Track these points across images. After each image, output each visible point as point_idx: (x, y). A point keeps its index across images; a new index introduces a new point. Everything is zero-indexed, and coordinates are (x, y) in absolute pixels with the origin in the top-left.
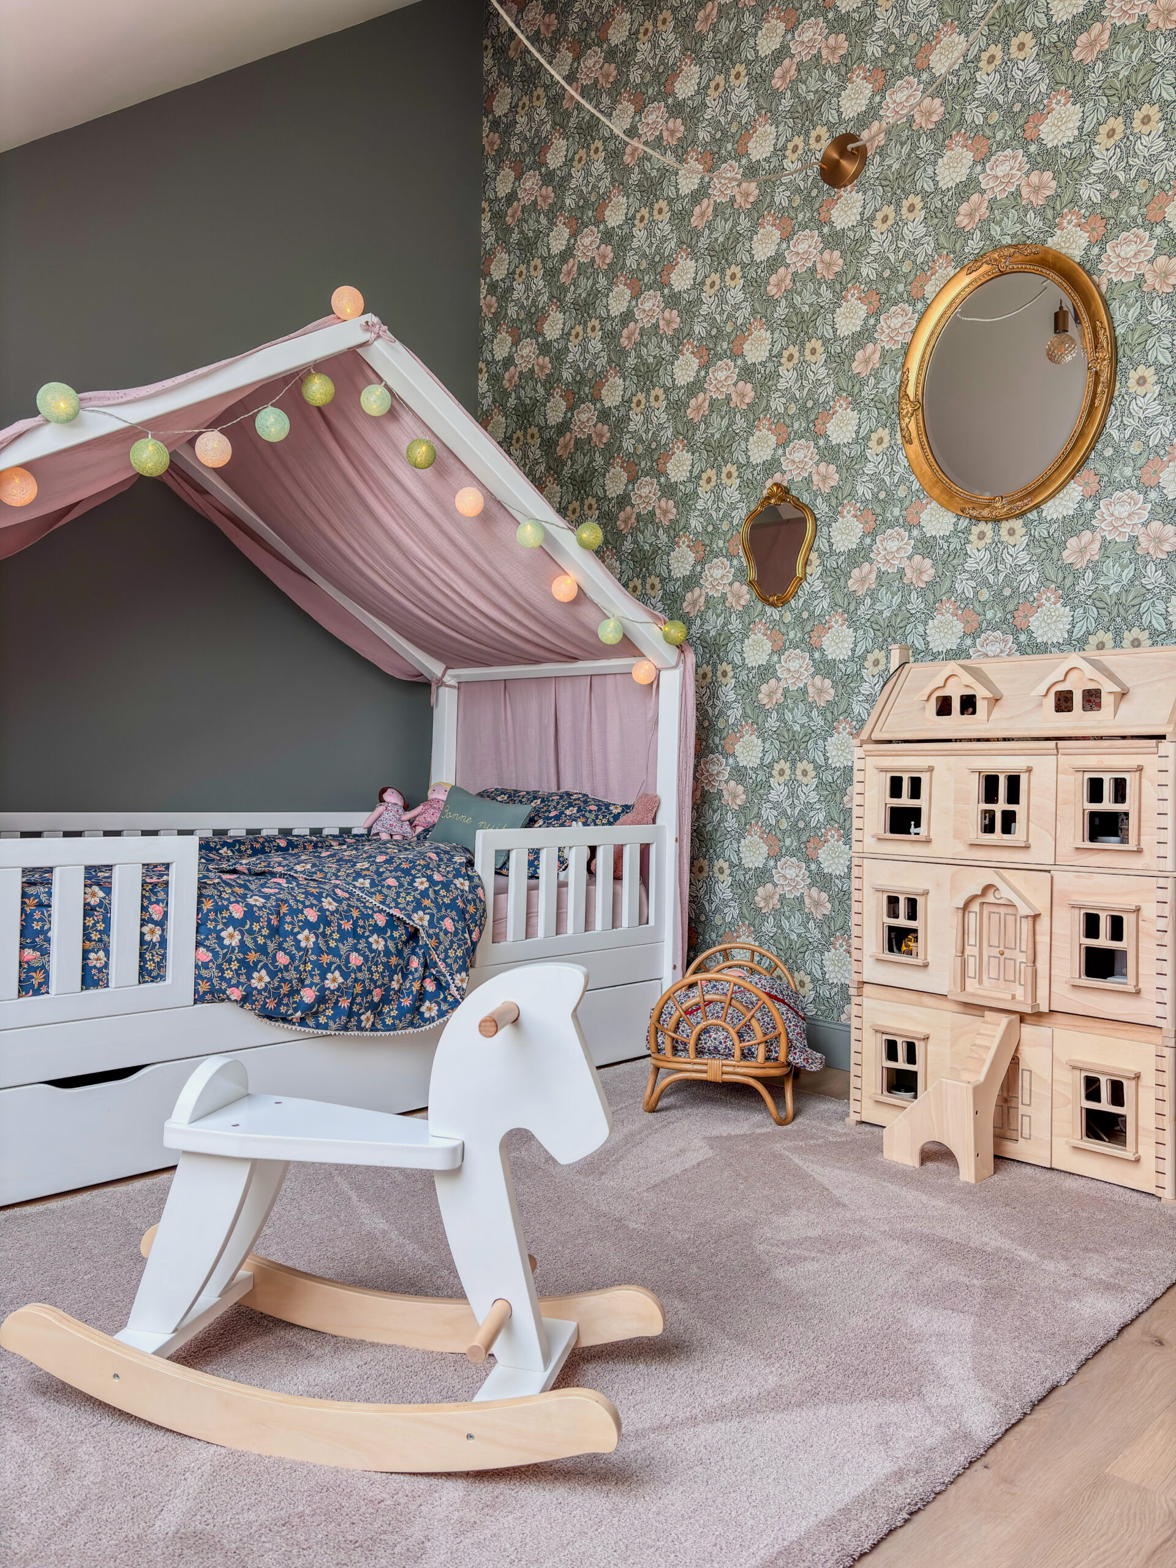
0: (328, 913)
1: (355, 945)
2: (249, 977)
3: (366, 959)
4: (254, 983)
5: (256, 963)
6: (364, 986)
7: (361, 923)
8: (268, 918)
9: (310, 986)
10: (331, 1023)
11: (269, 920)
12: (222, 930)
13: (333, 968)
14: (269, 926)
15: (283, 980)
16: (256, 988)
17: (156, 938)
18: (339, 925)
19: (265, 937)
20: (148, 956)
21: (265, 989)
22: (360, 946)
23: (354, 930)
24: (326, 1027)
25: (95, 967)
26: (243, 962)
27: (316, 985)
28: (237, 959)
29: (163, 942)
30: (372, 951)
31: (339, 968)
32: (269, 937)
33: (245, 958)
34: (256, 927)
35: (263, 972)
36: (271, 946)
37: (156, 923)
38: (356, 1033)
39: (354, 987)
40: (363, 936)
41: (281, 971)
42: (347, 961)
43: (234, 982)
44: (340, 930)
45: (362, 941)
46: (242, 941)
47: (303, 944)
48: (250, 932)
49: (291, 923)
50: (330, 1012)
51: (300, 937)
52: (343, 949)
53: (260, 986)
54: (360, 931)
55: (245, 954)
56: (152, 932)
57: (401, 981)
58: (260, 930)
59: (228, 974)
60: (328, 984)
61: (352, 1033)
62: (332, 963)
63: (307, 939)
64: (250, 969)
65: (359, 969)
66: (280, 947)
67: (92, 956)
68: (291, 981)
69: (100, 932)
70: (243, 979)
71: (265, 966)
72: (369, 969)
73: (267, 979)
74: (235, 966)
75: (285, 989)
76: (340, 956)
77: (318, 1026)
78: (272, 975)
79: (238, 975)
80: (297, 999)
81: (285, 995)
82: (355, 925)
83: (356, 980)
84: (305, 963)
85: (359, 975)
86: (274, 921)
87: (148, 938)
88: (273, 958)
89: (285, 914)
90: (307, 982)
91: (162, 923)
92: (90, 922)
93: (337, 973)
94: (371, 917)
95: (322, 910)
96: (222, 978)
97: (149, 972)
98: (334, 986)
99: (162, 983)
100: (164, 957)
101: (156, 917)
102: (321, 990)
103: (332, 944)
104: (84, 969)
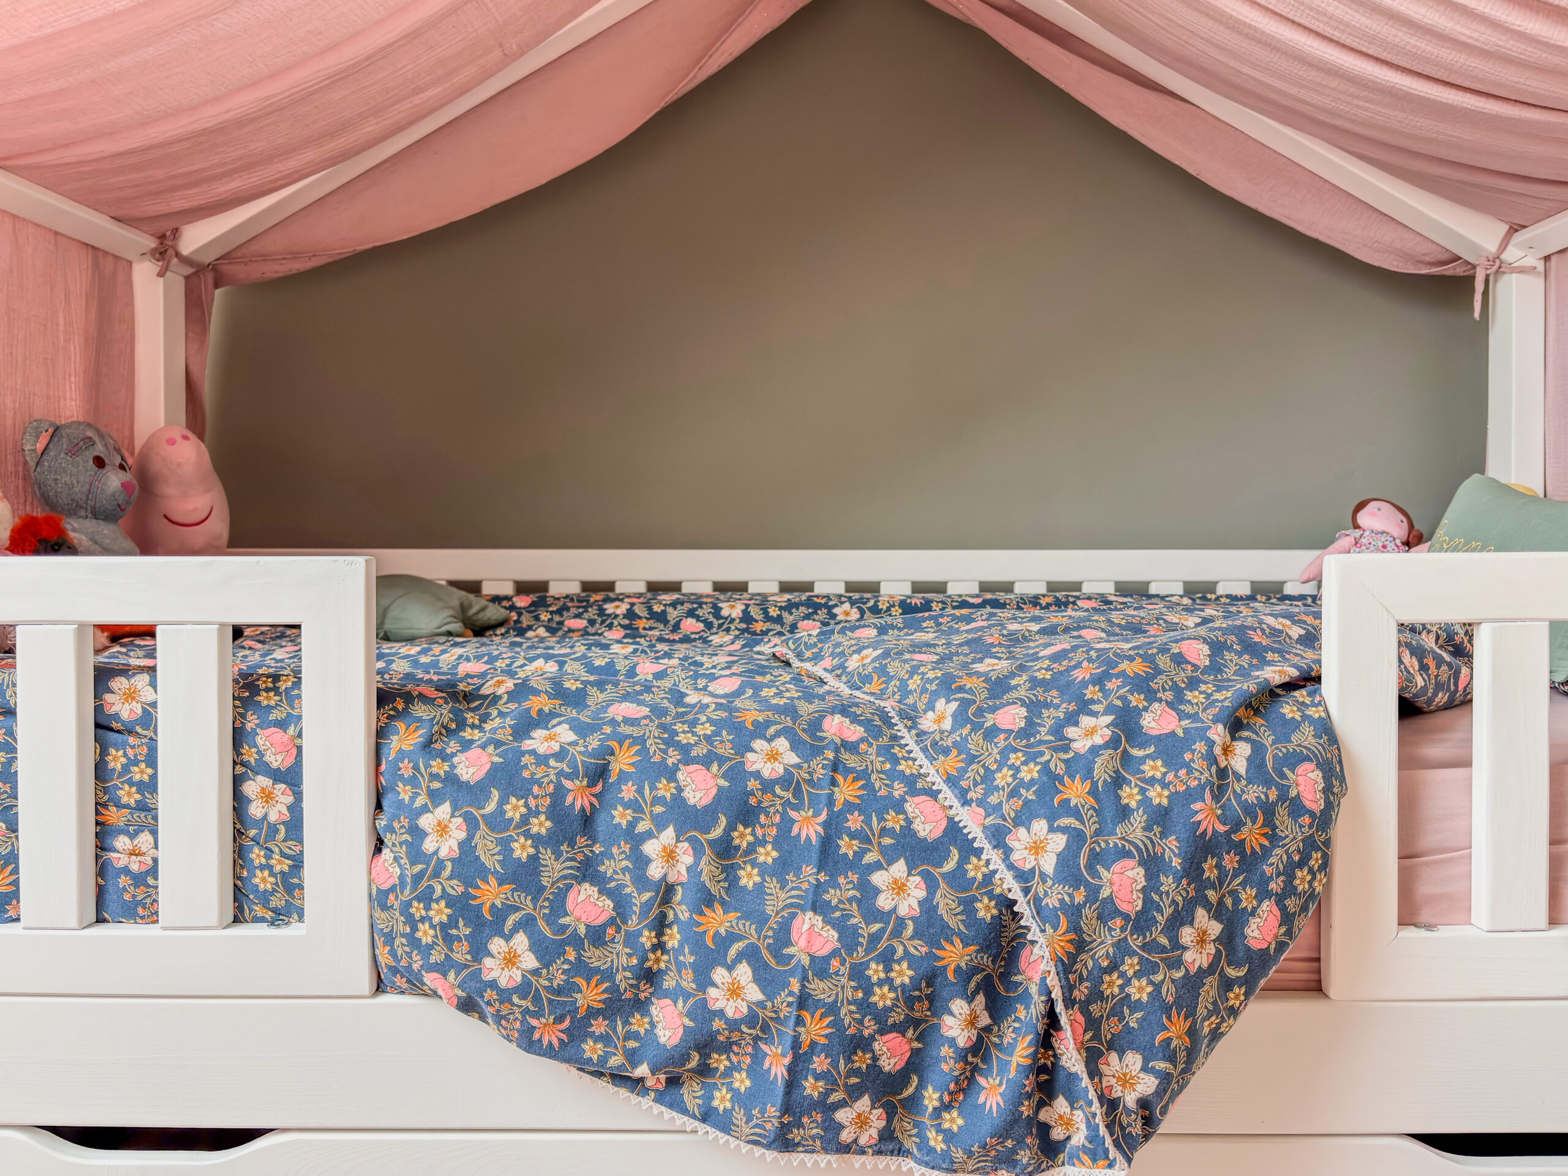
0: (752, 784)
1: (819, 888)
2: (479, 951)
3: (848, 938)
4: (492, 969)
5: (500, 914)
6: (837, 1024)
7: (854, 822)
8: (559, 787)
9: (674, 995)
10: (739, 1116)
11: (559, 794)
12: (424, 810)
13: (733, 952)
14: (557, 810)
15: (581, 967)
16: (493, 984)
17: (277, 812)
18: (786, 824)
19: (537, 840)
20: (257, 855)
21: (524, 989)
22: (832, 896)
23: (827, 844)
24: (725, 1124)
25: (126, 871)
26: (462, 906)
27: (687, 996)
28: (445, 895)
29: (295, 825)
30: (872, 914)
31: (751, 955)
32: (554, 840)
33: (466, 895)
34: (515, 809)
35: (521, 941)
36: (554, 868)
37: (277, 776)
38: (823, 1159)
39: (800, 1022)
40: (854, 863)
41: (576, 941)
42: (783, 935)
43: (436, 957)
44: (784, 838)
45: (847, 882)
46: (466, 846)
47: (655, 871)
48: (497, 822)
49: (634, 806)
50: (742, 1082)
51: (651, 848)
52: (777, 899)
53: (509, 978)
54: (847, 846)
55: (468, 883)
56: (267, 797)
57: (985, 1020)
58: (525, 820)
59: (426, 934)
60: (717, 998)
61: (809, 1159)
62: (732, 937)
63: (670, 856)
64: (484, 927)
65: (820, 967)
66: (587, 871)
67: (122, 842)
68: (608, 975)
69: (141, 787)
70: (461, 953)
71: (527, 924)
72: (858, 973)
73: (530, 961)
74: (440, 912)
75: (589, 996)
76: (762, 920)
77: (707, 1116)
78: (546, 952)
79: (449, 940)
80: (638, 1023)
81: (592, 1013)
82: (833, 829)
83: (803, 1001)
84: (661, 925)
85: (820, 989)
86: (578, 798)
87: (255, 810)
88: (558, 906)
89: (623, 777)
90: (669, 983)
91: (291, 777)
92: (116, 760)
93: (744, 972)
94: (899, 806)
95: (737, 773)
96: (414, 942)
97: (265, 898)
98: (735, 1009)
99: (294, 930)
100: (297, 863)
101: (275, 760)
102: (702, 1013)
103: (748, 878)
104: (102, 870)
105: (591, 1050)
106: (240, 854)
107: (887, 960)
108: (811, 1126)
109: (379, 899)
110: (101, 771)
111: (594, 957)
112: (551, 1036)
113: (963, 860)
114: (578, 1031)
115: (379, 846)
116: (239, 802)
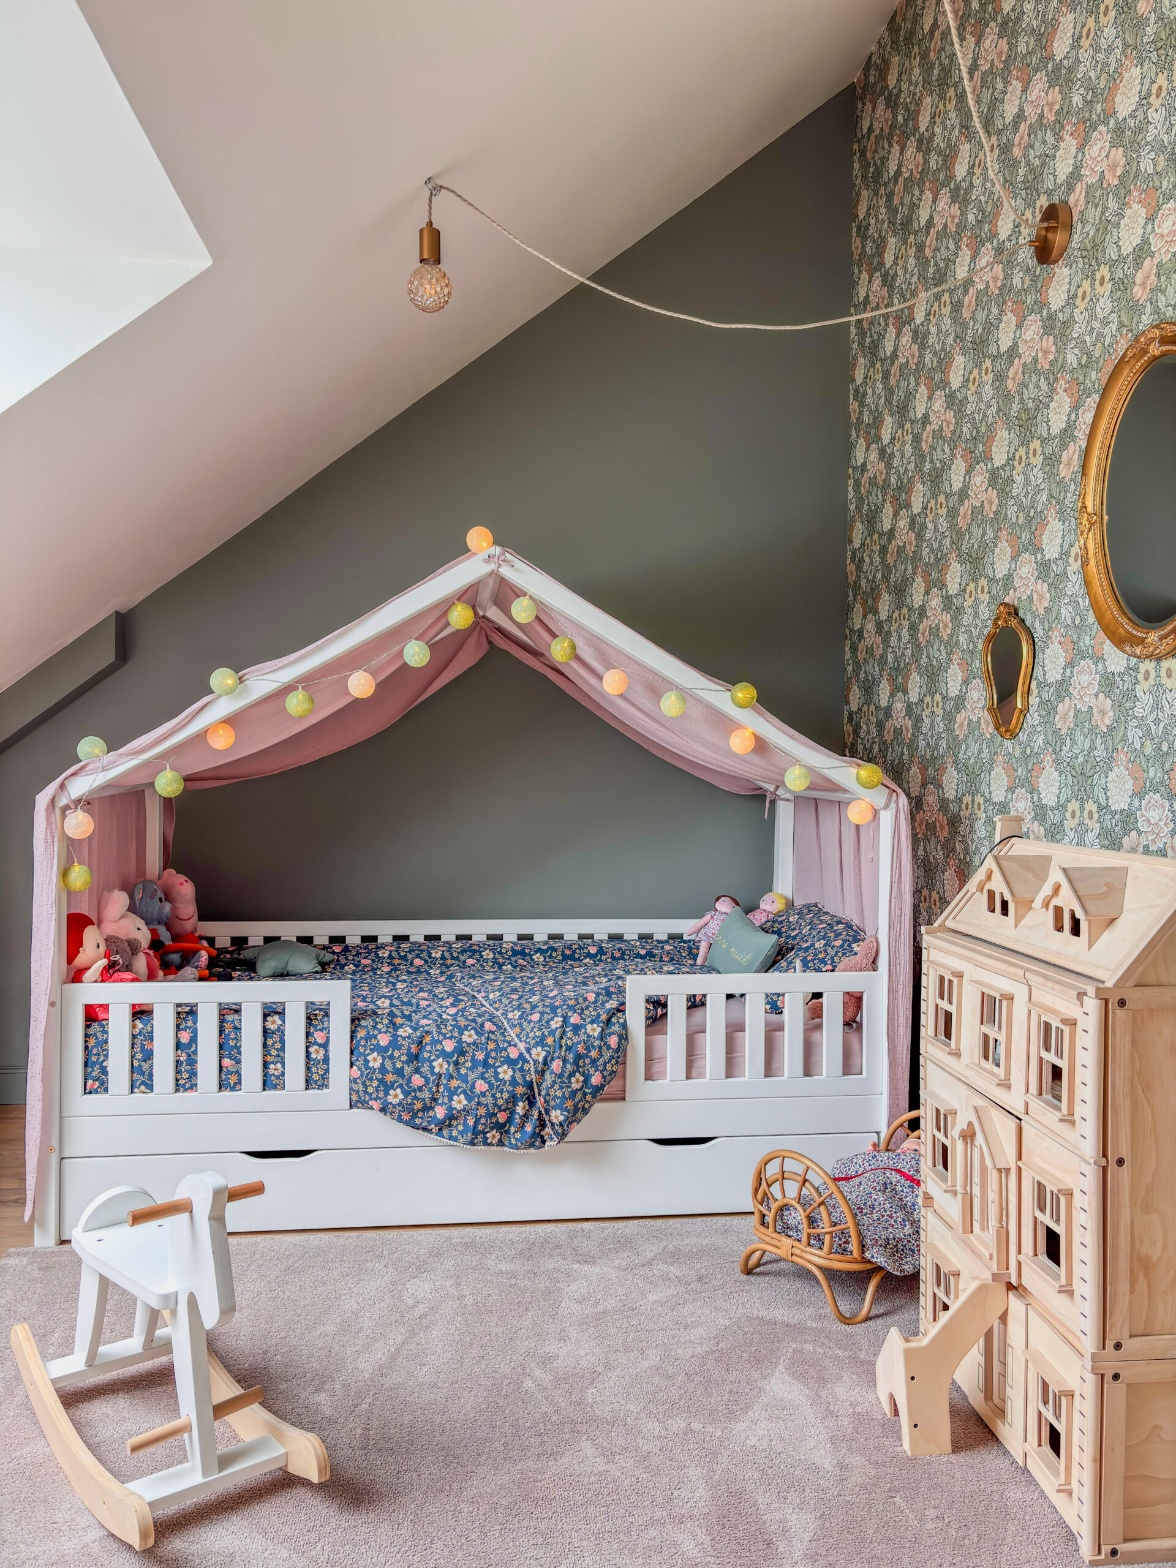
0: (464, 1045)
1: (483, 1073)
2: (387, 1094)
3: (491, 1086)
4: (390, 1099)
5: (393, 1083)
6: (488, 1109)
7: (493, 1054)
8: (409, 1047)
9: (442, 1105)
10: (460, 1137)
11: (409, 1049)
12: (369, 1054)
13: (459, 1091)
14: (409, 1054)
15: (416, 1098)
16: (391, 1103)
17: (320, 1056)
18: (474, 1055)
19: (403, 1062)
20: (314, 1069)
21: (400, 1104)
22: (487, 1075)
23: (485, 1061)
24: (456, 1139)
25: (273, 1075)
26: (381, 1081)
27: (446, 1104)
28: (376, 1078)
29: (326, 1060)
30: (497, 1079)
31: (464, 1092)
32: (408, 1062)
33: (383, 1078)
34: (396, 1054)
35: (399, 1091)
36: (408, 1070)
37: (320, 1046)
38: (483, 1148)
39: (477, 1109)
40: (493, 1066)
41: (415, 1091)
42: (473, 1086)
43: (374, 1096)
44: (473, 1060)
45: (491, 1072)
46: (382, 1065)
47: (437, 1070)
48: (392, 1057)
49: (430, 1052)
50: (461, 1128)
51: (435, 1064)
52: (471, 1076)
53: (395, 1101)
54: (491, 1061)
55: (383, 1075)
56: (317, 1052)
57: (527, 1108)
58: (400, 1057)
59: (370, 1090)
60: (454, 1104)
61: (479, 1148)
62: (459, 1087)
63: (441, 1066)
64: (388, 1087)
65: (483, 1094)
66: (417, 1071)
67: (272, 1066)
68: (424, 1100)
69: (278, 1050)
70: (381, 1094)
71: (401, 1086)
72: (493, 1096)
73: (401, 1096)
74: (375, 1083)
75: (418, 1106)
76: (467, 1082)
77: (451, 1138)
78: (406, 1094)
79: (378, 1091)
80: (431, 1114)
81: (419, 1111)
82: (488, 1056)
83: (479, 1104)
84: (438, 1086)
85: (482, 1100)
86: (414, 1049)
87: (313, 1056)
88: (409, 1080)
89: (427, 1044)
90: (440, 1101)
91: (325, 1046)
92: (270, 1042)
93: (462, 1097)
94: (506, 1049)
95: (460, 1042)
96: (366, 1092)
97: (316, 1082)
98: (459, 1107)
99: (325, 1091)
100: (327, 1071)
101: (319, 1041)
102: (450, 1108)
103: (463, 1071)
104: (265, 1075)
105: (418, 1121)
106: (308, 1069)
107: (501, 1092)
108: (480, 1138)
109: (353, 1081)
110: (265, 1045)
111: (419, 1094)
112: (406, 1118)
113: (523, 1064)
114: (414, 1116)
115: (352, 1065)
116: (308, 1054)
